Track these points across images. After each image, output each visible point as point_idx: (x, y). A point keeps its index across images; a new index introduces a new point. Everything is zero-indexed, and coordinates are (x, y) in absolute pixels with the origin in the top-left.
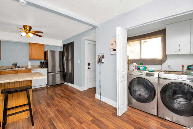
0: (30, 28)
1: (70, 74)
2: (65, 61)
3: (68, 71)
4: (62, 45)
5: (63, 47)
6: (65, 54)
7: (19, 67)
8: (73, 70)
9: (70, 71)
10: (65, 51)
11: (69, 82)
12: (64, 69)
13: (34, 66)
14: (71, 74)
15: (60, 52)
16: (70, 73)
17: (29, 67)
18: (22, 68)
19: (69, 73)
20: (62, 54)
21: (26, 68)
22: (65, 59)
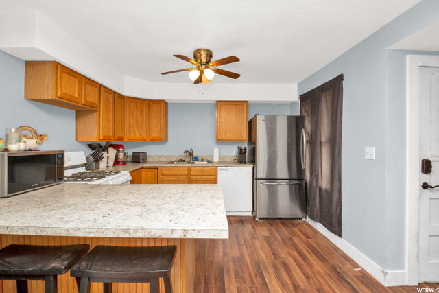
0: (210, 55)
1: (324, 193)
2: (305, 148)
3: (317, 182)
4: (295, 98)
5: (299, 101)
6: (308, 124)
7: (196, 159)
8: (336, 183)
9: (325, 183)
10: (305, 114)
11: (320, 222)
12: (301, 172)
13: (225, 157)
14: (330, 193)
15: (290, 118)
16: (326, 191)
17: (216, 159)
18: (202, 160)
19: (321, 189)
20: (296, 124)
21: (209, 162)
22: (307, 141)
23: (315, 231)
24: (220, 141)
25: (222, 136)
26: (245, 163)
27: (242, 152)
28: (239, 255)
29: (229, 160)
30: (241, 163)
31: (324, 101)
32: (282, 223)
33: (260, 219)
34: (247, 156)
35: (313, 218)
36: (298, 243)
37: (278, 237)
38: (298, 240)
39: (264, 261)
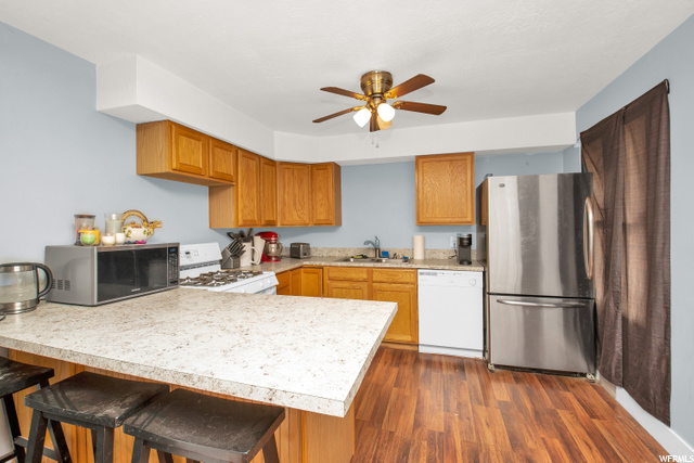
1: (631, 330)
2: (592, 236)
3: (617, 305)
4: (573, 139)
5: (579, 145)
6: (597, 188)
7: (386, 254)
8: (659, 310)
9: (634, 309)
10: (591, 169)
11: (624, 386)
13: (434, 251)
14: (644, 331)
16: (636, 325)
17: (419, 255)
18: (395, 256)
19: (625, 320)
20: (575, 189)
21: (406, 260)
22: (597, 224)
23: (613, 405)
24: (424, 224)
25: (427, 217)
26: (470, 263)
27: (464, 244)
28: (442, 430)
29: (442, 256)
30: (461, 263)
31: (629, 140)
32: (543, 381)
33: (497, 366)
34: (472, 252)
35: (607, 376)
36: (567, 425)
37: (529, 406)
38: (569, 416)
39: (488, 451)
